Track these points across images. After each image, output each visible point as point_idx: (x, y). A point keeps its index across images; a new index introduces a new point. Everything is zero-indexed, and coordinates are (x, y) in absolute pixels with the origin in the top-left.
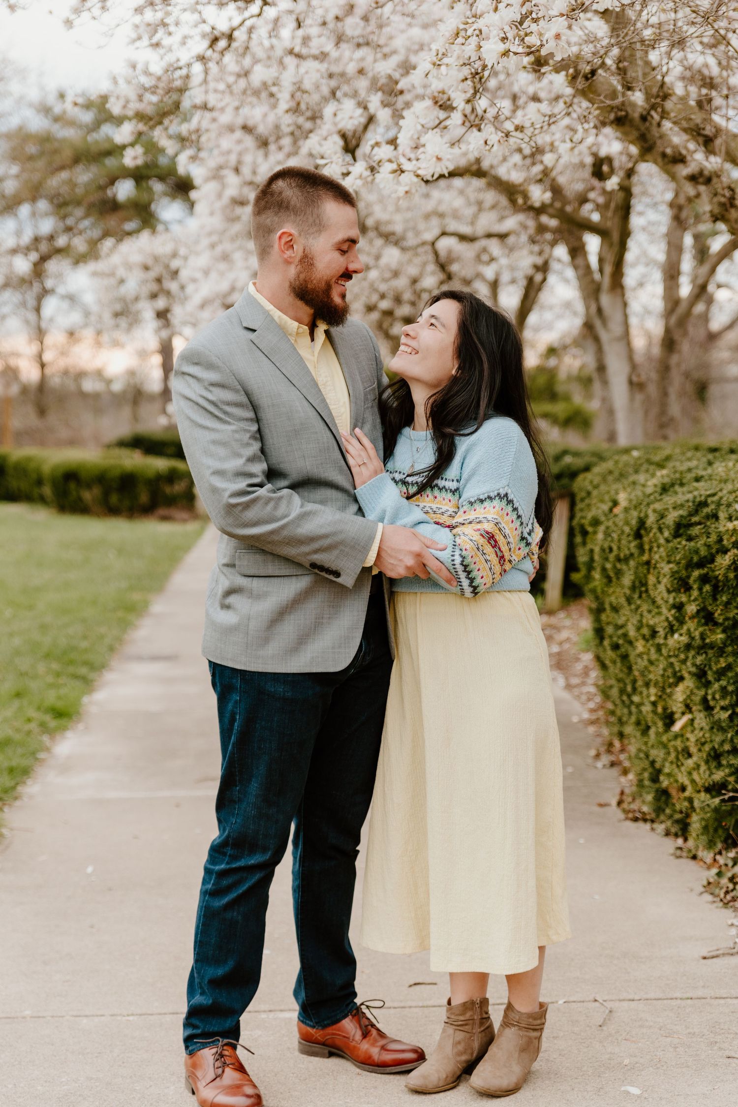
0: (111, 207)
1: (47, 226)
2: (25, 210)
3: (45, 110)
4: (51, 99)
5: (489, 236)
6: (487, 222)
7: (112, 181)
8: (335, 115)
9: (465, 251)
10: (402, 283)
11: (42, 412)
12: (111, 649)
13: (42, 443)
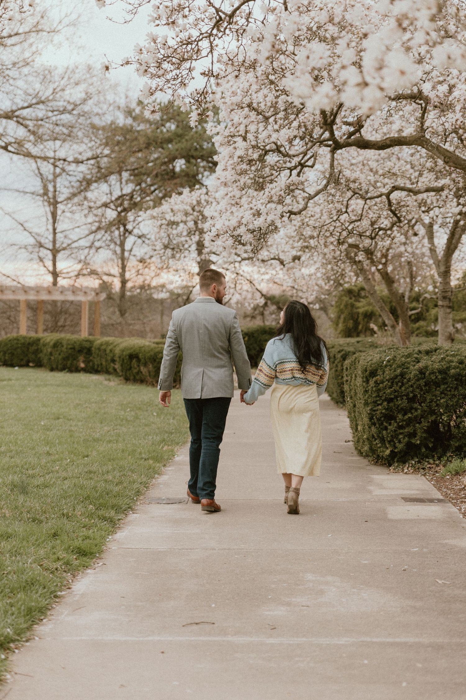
0: (172, 175)
1: (128, 189)
2: (113, 179)
3: (129, 112)
4: (133, 105)
5: (428, 190)
6: (427, 179)
7: (173, 159)
8: (308, 57)
9: (411, 201)
10: (365, 223)
11: (122, 313)
12: (138, 493)
13: (122, 334)
